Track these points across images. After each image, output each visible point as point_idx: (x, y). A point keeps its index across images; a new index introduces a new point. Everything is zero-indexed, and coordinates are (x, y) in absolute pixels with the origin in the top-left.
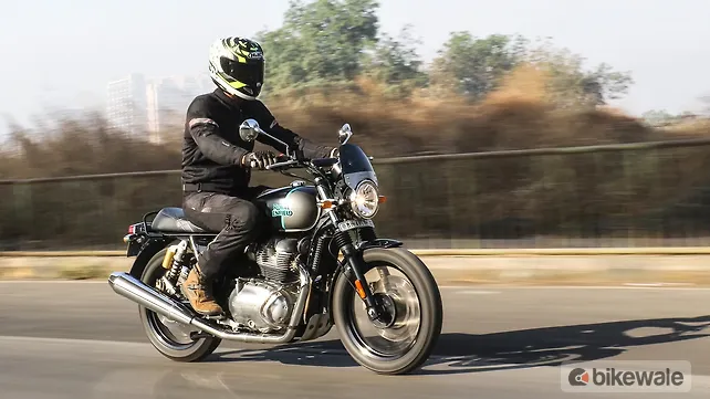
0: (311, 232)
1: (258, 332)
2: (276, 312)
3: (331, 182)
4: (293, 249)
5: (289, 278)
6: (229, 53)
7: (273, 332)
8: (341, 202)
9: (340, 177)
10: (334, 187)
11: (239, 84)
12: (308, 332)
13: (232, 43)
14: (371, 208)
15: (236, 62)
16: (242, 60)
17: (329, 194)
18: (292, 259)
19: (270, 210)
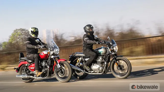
0: (106, 55)
1: (97, 73)
2: (100, 69)
3: (110, 46)
4: (103, 58)
5: (102, 63)
6: (32, 30)
7: (99, 72)
8: (112, 49)
9: (112, 45)
10: (111, 47)
11: (34, 35)
12: (106, 72)
13: (33, 28)
14: (117, 50)
15: (33, 31)
16: (34, 31)
17: (110, 48)
18: (103, 60)
19: (99, 52)
